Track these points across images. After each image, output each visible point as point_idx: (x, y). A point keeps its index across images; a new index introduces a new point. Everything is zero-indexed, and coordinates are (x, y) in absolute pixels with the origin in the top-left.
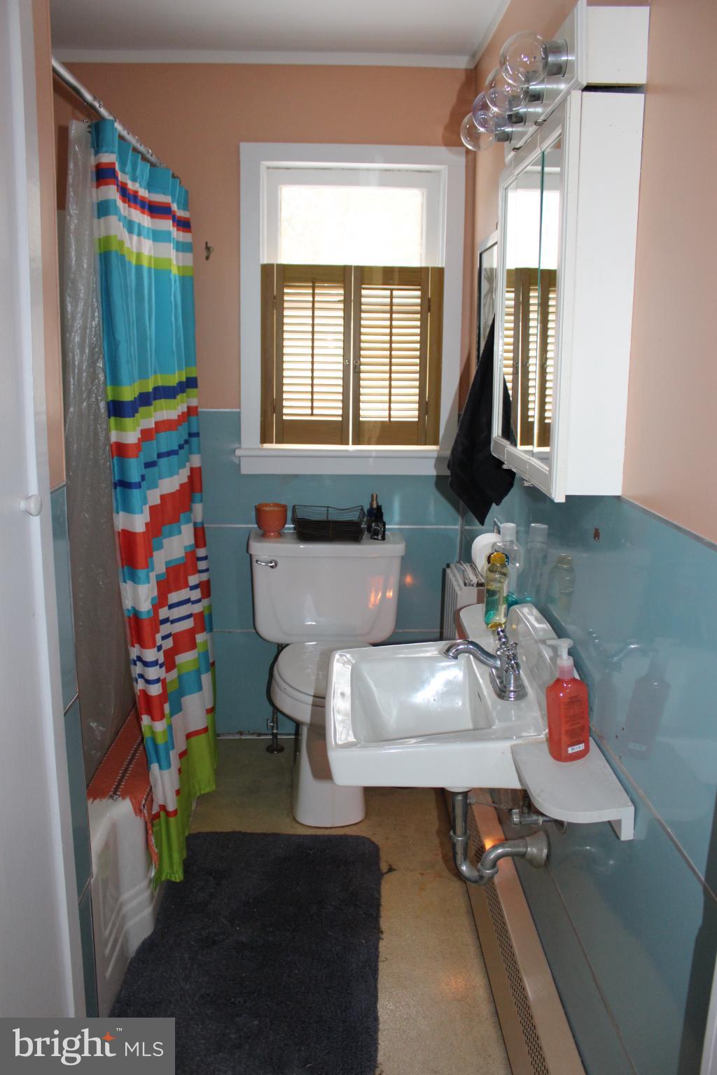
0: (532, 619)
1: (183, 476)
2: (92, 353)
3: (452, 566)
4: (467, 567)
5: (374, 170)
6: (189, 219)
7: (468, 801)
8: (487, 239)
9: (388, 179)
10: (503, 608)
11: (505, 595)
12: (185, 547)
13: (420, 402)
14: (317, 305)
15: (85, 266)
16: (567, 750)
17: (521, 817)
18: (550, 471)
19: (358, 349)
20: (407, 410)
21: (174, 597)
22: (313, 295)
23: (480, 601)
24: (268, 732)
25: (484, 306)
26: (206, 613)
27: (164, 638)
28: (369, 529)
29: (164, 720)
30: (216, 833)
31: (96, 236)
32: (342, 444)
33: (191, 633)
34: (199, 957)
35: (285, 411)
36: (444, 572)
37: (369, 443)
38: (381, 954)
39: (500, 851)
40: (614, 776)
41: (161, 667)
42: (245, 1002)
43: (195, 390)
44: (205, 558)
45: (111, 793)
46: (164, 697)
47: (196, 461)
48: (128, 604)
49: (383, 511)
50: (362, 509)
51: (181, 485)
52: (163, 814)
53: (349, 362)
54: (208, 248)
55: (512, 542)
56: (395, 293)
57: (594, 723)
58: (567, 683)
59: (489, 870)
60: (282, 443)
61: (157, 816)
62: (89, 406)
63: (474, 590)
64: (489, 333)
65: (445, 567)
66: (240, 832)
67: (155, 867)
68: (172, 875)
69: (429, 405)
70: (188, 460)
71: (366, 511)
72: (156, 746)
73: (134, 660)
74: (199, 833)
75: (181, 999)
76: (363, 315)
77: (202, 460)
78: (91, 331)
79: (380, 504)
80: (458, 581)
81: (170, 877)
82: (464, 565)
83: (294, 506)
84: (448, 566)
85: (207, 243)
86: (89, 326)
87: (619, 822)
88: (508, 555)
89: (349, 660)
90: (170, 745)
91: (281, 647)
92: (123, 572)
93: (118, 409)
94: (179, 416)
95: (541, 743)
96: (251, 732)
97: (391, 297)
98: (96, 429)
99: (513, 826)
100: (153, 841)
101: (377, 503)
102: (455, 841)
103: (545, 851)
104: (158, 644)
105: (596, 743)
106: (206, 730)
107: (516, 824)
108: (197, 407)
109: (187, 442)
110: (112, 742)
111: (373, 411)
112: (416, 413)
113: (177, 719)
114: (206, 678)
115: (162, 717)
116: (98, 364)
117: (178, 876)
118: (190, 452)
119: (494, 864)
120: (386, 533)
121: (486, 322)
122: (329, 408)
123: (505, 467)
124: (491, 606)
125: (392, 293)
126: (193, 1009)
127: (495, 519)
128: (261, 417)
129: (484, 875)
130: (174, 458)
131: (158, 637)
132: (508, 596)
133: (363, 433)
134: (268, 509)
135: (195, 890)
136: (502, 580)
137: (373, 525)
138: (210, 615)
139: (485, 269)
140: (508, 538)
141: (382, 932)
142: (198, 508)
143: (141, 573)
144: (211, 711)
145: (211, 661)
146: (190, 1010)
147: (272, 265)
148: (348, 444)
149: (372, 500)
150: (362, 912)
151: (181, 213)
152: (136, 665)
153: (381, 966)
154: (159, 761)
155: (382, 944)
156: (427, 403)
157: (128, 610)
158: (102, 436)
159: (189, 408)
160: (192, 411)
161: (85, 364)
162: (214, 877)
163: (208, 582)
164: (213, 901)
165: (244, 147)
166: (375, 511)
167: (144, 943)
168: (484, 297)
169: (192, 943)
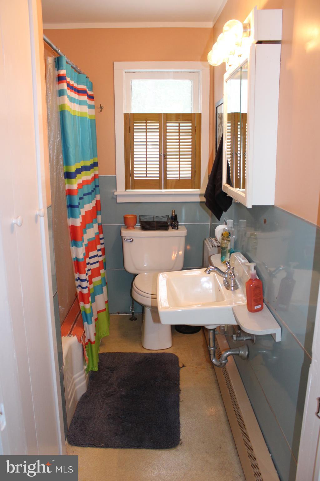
0: (241, 259)
1: (93, 204)
2: (57, 153)
3: (207, 239)
4: (213, 240)
5: (171, 72)
6: (93, 95)
7: (215, 333)
8: (219, 101)
9: (177, 76)
10: (228, 255)
11: (229, 249)
12: (95, 233)
13: (192, 171)
14: (148, 130)
15: (54, 117)
16: (254, 308)
17: (236, 338)
18: (246, 196)
19: (165, 148)
20: (186, 174)
21: (91, 254)
22: (146, 126)
23: (219, 253)
24: (130, 312)
25: (219, 129)
26: (104, 262)
27: (88, 270)
28: (171, 225)
29: (89, 304)
30: (110, 353)
31: (58, 104)
32: (159, 189)
33: (98, 269)
34: (106, 401)
35: (135, 175)
36: (204, 242)
37: (171, 188)
38: (180, 399)
39: (228, 353)
40: (273, 317)
41: (88, 282)
42: (125, 417)
43: (97, 167)
44: (103, 238)
45: (68, 334)
46: (89, 294)
47: (98, 197)
48: (74, 256)
49: (177, 217)
50: (168, 217)
51: (93, 207)
52: (89, 343)
53: (162, 154)
54: (101, 107)
55: (231, 227)
56: (181, 124)
57: (265, 298)
58: (254, 280)
59: (224, 361)
60: (134, 189)
61: (87, 344)
62: (57, 174)
63: (217, 249)
64: (221, 141)
65: (204, 240)
66: (120, 352)
67: (87, 365)
68: (93, 368)
69: (196, 172)
70: (95, 197)
71: (170, 217)
72: (86, 314)
73: (77, 279)
74: (103, 353)
75: (99, 417)
76: (167, 134)
77: (101, 197)
78: (57, 143)
79: (176, 214)
80: (209, 245)
81: (93, 369)
82: (212, 239)
83: (140, 216)
84: (205, 239)
85: (101, 105)
86: (56, 141)
87: (275, 334)
88: (230, 233)
89: (166, 277)
90: (92, 314)
91: (135, 275)
92: (72, 242)
93: (69, 175)
94: (91, 178)
95: (244, 305)
96: (123, 312)
97: (179, 126)
98: (59, 184)
99: (234, 342)
100: (86, 353)
101: (175, 214)
102: (210, 349)
103: (247, 353)
104: (86, 272)
105: (266, 304)
106: (105, 310)
107: (234, 341)
108: (98, 175)
109: (94, 189)
110: (67, 314)
111: (172, 174)
112: (190, 175)
113: (94, 305)
114: (105, 288)
115: (89, 302)
116: (60, 157)
117: (96, 369)
118: (96, 194)
119: (226, 359)
120: (179, 226)
121: (219, 136)
122: (154, 174)
123: (228, 196)
124: (223, 255)
125: (179, 125)
126: (104, 420)
127: (225, 219)
128: (125, 178)
129: (222, 363)
130: (90, 196)
131: (86, 269)
132: (230, 250)
133: (168, 184)
134: (129, 217)
135: (103, 375)
136: (228, 243)
137: (173, 223)
138: (105, 263)
139: (219, 114)
140: (230, 226)
141: (180, 390)
142: (99, 217)
143: (79, 243)
144: (107, 302)
145: (106, 282)
146: (103, 420)
147: (129, 114)
148: (162, 189)
149: (173, 213)
150: (172, 383)
151: (90, 93)
152: (77, 281)
153: (181, 403)
154: (87, 321)
155: (181, 395)
156: (195, 171)
157: (74, 258)
158: (62, 187)
159: (95, 175)
160: (96, 177)
161: (55, 157)
162: (110, 370)
163: (104, 249)
164: (110, 379)
165: (116, 64)
166: (174, 217)
167: (83, 395)
168: (219, 125)
169: (103, 395)
